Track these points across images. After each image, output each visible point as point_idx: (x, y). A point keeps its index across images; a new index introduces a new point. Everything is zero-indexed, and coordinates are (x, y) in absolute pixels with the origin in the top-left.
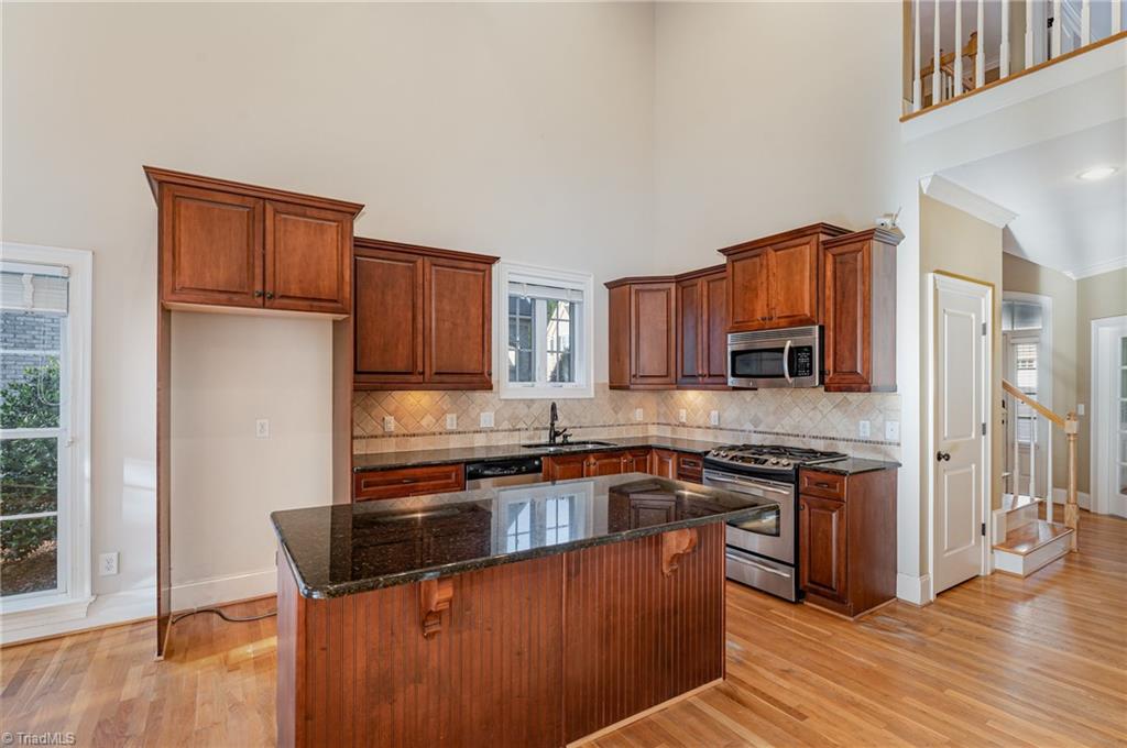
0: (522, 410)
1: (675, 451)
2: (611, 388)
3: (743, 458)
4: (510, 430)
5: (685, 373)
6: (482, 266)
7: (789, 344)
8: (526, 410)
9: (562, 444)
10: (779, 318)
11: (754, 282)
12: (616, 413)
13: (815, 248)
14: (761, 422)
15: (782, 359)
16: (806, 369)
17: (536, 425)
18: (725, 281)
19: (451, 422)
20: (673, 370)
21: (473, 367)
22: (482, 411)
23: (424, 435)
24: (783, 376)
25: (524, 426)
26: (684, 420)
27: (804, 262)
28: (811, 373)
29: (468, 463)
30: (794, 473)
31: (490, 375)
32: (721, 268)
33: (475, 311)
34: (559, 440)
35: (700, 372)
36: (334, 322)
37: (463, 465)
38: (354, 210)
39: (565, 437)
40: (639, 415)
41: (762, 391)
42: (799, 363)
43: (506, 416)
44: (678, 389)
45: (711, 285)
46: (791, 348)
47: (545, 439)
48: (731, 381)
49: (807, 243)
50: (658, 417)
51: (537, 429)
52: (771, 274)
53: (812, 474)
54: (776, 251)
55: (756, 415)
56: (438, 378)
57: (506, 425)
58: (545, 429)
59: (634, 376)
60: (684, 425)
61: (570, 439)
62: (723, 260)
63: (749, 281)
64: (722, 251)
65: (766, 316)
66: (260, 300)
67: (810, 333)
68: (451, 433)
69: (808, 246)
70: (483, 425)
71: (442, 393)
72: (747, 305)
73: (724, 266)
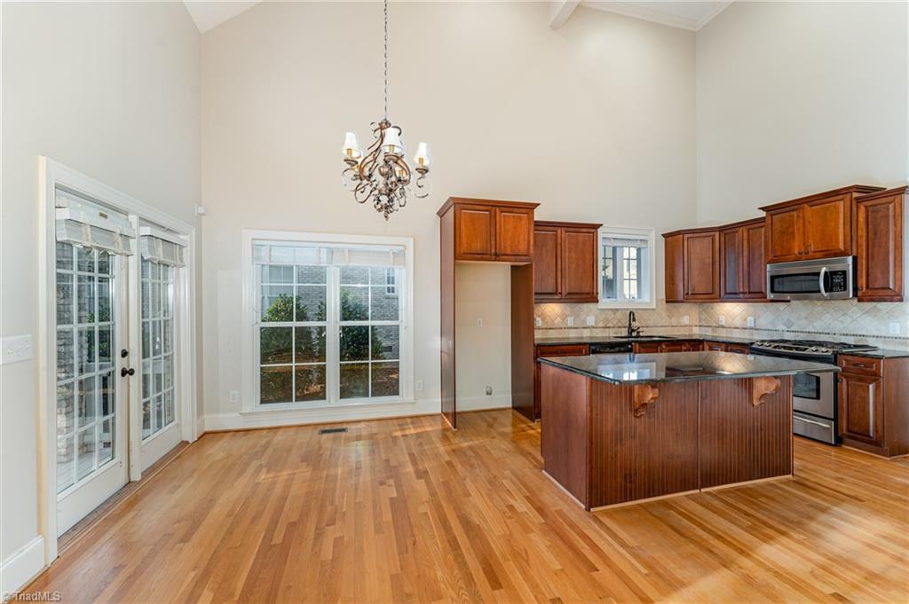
0: (611, 316)
1: (723, 342)
2: (667, 302)
3: (784, 347)
4: (603, 327)
5: (728, 291)
6: (592, 230)
7: (824, 270)
8: (613, 316)
9: (637, 337)
10: (815, 252)
11: (791, 228)
12: (670, 318)
13: (848, 203)
14: (793, 324)
15: (818, 280)
16: (840, 287)
17: (619, 325)
18: (763, 230)
19: (570, 322)
20: (717, 290)
21: (587, 290)
22: (587, 315)
23: (556, 329)
24: (819, 291)
25: (612, 325)
26: (723, 323)
27: (838, 213)
28: (845, 289)
29: (592, 344)
30: (833, 356)
31: (597, 294)
32: (762, 220)
33: (588, 257)
34: (634, 334)
35: (741, 290)
36: (512, 267)
37: (588, 346)
38: (533, 206)
39: (638, 333)
40: (686, 320)
41: (794, 303)
42: (834, 283)
43: (601, 319)
44: (721, 302)
45: (751, 231)
46: (826, 273)
47: (624, 332)
48: (770, 296)
49: (841, 200)
50: (700, 321)
51: (619, 327)
52: (807, 223)
53: (849, 358)
54: (811, 206)
55: (788, 319)
56: (568, 297)
57: (601, 324)
58: (625, 327)
59: (687, 294)
60: (723, 327)
61: (641, 334)
62: (763, 214)
63: (786, 228)
64: (762, 209)
65: (803, 250)
66: (494, 257)
67: (845, 261)
68: (571, 328)
69: (842, 202)
70: (588, 324)
71: (565, 305)
72: (785, 244)
73: (764, 218)
